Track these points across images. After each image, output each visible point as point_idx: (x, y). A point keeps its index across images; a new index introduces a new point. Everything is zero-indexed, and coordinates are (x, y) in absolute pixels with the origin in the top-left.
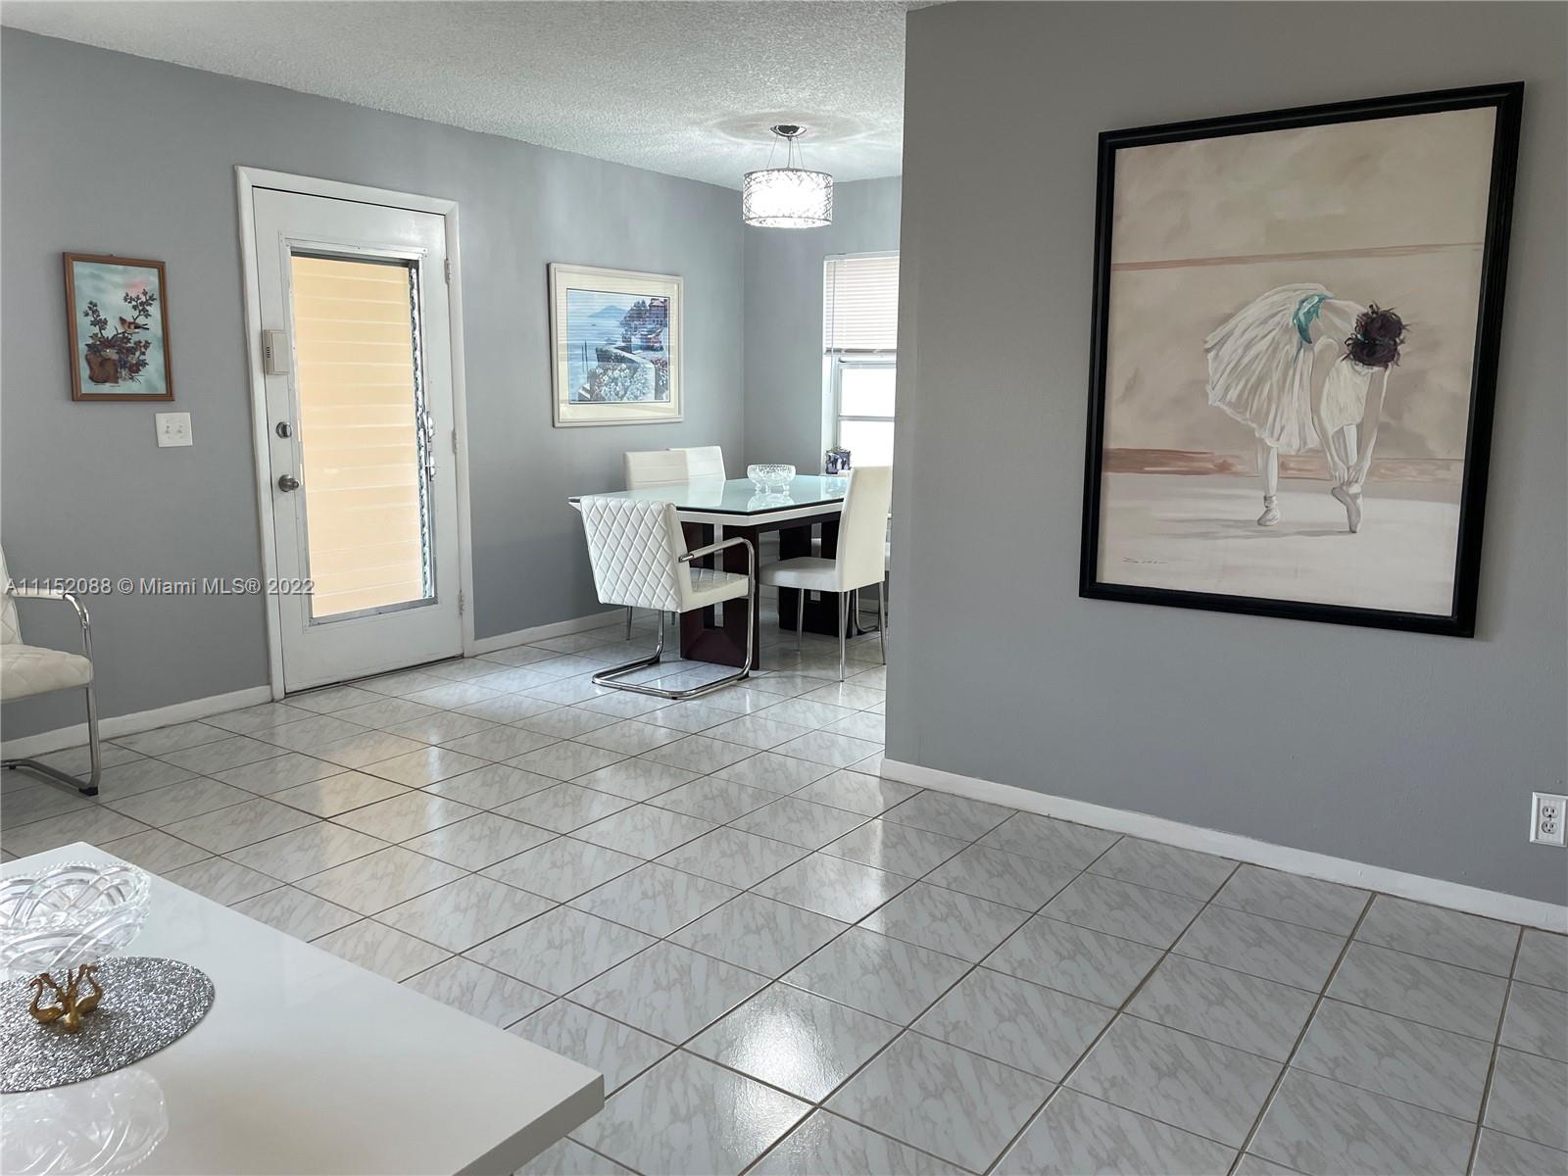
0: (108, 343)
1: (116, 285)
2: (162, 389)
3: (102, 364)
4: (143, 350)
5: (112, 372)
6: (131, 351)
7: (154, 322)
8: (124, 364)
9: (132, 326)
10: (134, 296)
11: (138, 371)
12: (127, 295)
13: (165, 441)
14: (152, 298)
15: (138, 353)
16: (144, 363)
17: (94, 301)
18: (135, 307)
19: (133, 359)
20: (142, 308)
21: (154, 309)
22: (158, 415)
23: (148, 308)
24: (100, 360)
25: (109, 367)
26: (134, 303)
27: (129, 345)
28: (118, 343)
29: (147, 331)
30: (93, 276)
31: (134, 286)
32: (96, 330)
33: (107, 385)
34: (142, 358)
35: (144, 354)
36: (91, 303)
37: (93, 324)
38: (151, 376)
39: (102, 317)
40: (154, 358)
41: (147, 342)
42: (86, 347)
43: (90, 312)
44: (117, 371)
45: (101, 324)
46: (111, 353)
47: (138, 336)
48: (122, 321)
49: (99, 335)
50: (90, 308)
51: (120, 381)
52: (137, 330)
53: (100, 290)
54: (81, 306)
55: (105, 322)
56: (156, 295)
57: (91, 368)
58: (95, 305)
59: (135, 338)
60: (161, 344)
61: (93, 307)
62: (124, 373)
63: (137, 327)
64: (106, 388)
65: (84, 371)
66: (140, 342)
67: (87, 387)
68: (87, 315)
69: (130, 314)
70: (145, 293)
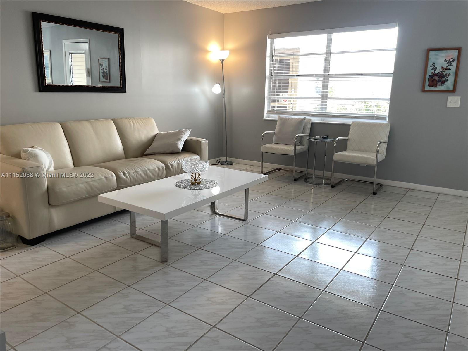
0: (436, 75)
1: (443, 57)
2: (451, 88)
3: (433, 81)
4: (448, 76)
5: (435, 83)
6: (444, 77)
7: (453, 68)
8: (440, 81)
9: (445, 69)
10: (448, 59)
11: (444, 83)
12: (446, 60)
13: (449, 105)
14: (454, 60)
15: (445, 78)
16: (447, 81)
17: (434, 62)
18: (447, 63)
19: (443, 79)
20: (450, 63)
21: (454, 64)
22: (449, 97)
23: (452, 63)
24: (432, 80)
25: (435, 82)
26: (447, 62)
27: (443, 75)
28: (440, 75)
29: (450, 70)
30: (436, 55)
31: (448, 56)
32: (433, 71)
33: (433, 87)
34: (447, 79)
35: (447, 77)
36: (433, 63)
37: (433, 69)
38: (449, 84)
39: (436, 67)
40: (451, 79)
41: (449, 74)
42: (429, 76)
43: (432, 66)
44: (437, 83)
45: (435, 69)
46: (436, 78)
47: (447, 72)
48: (442, 67)
49: (434, 73)
50: (432, 64)
51: (438, 86)
52: (446, 70)
53: (437, 59)
54: (430, 64)
55: (437, 68)
56: (456, 59)
57: (429, 82)
58: (434, 63)
59: (445, 73)
60: (454, 75)
61: (433, 64)
62: (439, 83)
63: (446, 69)
64: (433, 88)
65: (427, 83)
66: (447, 74)
67: (427, 88)
68: (431, 66)
69: (445, 65)
70: (452, 58)
